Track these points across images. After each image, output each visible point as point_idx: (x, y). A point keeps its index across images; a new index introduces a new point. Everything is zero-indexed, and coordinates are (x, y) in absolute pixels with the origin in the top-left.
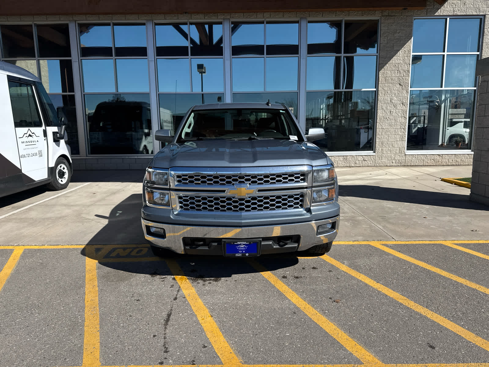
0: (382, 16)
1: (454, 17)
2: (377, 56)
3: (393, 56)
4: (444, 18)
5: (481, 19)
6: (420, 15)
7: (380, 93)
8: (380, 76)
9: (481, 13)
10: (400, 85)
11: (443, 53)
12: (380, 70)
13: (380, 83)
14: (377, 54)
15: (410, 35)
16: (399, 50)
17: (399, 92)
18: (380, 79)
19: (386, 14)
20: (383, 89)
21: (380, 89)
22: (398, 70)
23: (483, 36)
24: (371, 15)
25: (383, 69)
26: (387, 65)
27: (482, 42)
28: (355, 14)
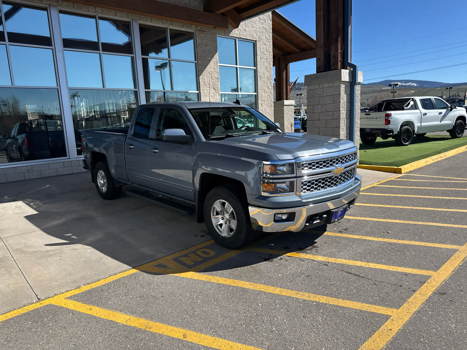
0: (197, 30)
1: (241, 39)
2: (196, 63)
3: (207, 65)
4: (235, 39)
5: (254, 43)
6: (221, 33)
7: (202, 95)
8: (200, 80)
9: (254, 39)
10: (214, 89)
11: (236, 66)
12: (200, 76)
13: (201, 86)
14: (196, 62)
15: (216, 49)
16: (211, 60)
17: (214, 94)
18: (201, 83)
19: (199, 28)
20: (204, 92)
21: (201, 91)
22: (211, 77)
23: (257, 55)
24: (189, 28)
25: (202, 75)
26: (204, 72)
27: (257, 61)
28: (177, 24)
